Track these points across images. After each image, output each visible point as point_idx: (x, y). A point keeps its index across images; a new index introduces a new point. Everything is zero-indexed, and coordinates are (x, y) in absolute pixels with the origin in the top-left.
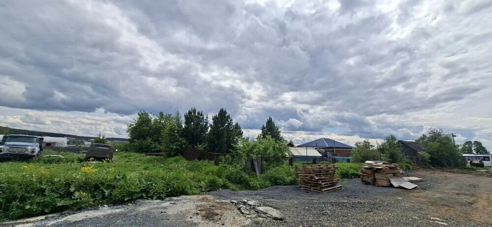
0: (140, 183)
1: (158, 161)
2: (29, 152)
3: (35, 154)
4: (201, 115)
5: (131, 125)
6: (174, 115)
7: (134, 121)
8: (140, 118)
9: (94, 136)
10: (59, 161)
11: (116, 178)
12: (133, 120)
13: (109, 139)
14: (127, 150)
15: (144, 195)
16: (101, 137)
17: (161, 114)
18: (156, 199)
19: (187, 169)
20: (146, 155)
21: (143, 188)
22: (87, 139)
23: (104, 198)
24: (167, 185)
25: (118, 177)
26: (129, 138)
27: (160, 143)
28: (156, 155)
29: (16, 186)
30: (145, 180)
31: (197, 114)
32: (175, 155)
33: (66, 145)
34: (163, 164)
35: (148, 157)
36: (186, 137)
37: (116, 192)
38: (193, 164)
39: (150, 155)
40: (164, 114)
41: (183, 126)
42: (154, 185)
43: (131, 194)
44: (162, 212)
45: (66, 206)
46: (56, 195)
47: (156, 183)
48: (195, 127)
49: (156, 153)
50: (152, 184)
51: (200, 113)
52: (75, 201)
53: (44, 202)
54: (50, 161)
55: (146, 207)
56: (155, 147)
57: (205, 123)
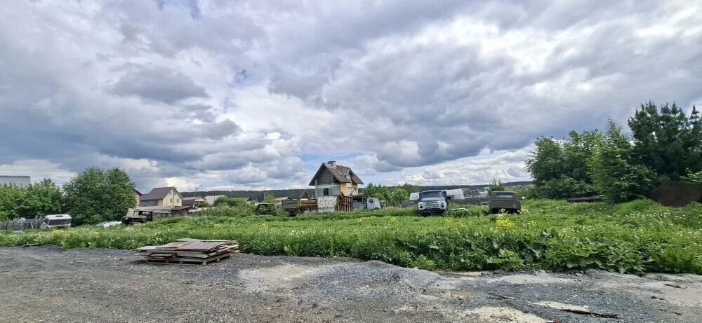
0: (585, 244)
1: (596, 209)
2: (440, 207)
3: (445, 208)
4: (674, 112)
5: (530, 161)
6: (603, 129)
7: (533, 155)
8: (540, 149)
9: (488, 184)
10: (466, 214)
11: (542, 235)
12: (531, 154)
13: (506, 184)
14: (535, 197)
15: (599, 263)
16: (497, 184)
17: (573, 134)
18: (625, 273)
19: (676, 223)
20: (568, 201)
21: (593, 252)
22: (481, 187)
23: (535, 260)
24: (639, 250)
25: (544, 233)
26: (532, 179)
27: (589, 181)
28: (590, 201)
29: (447, 238)
30: (591, 239)
31: (660, 114)
32: (631, 199)
33: (463, 198)
34: (611, 214)
35: (575, 204)
36: (647, 161)
37: (550, 254)
38: (689, 213)
39: (577, 201)
40: (580, 132)
41: (632, 143)
42: (611, 248)
43: (576, 259)
44: (653, 297)
45: (496, 264)
46: (482, 251)
47: (615, 246)
48: (666, 139)
49: (587, 198)
50: (607, 247)
51: (670, 107)
52: (504, 260)
53: (474, 257)
54: (458, 215)
55: (612, 282)
56: (581, 188)
57: (692, 126)
